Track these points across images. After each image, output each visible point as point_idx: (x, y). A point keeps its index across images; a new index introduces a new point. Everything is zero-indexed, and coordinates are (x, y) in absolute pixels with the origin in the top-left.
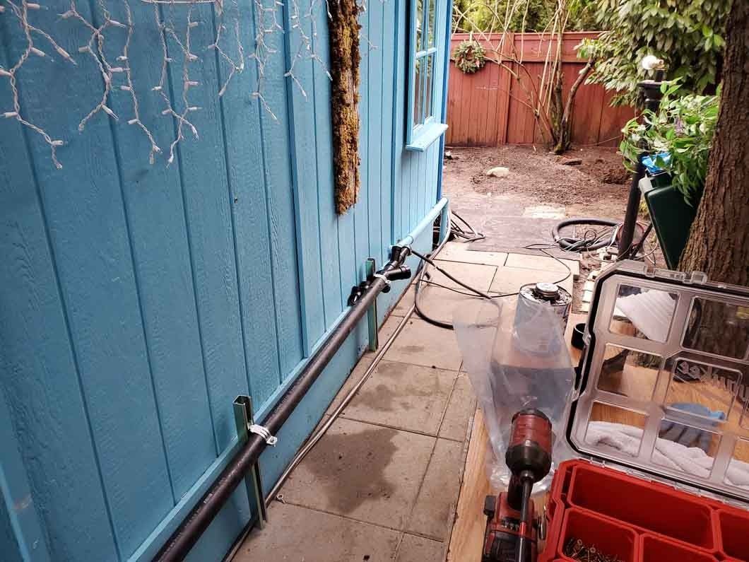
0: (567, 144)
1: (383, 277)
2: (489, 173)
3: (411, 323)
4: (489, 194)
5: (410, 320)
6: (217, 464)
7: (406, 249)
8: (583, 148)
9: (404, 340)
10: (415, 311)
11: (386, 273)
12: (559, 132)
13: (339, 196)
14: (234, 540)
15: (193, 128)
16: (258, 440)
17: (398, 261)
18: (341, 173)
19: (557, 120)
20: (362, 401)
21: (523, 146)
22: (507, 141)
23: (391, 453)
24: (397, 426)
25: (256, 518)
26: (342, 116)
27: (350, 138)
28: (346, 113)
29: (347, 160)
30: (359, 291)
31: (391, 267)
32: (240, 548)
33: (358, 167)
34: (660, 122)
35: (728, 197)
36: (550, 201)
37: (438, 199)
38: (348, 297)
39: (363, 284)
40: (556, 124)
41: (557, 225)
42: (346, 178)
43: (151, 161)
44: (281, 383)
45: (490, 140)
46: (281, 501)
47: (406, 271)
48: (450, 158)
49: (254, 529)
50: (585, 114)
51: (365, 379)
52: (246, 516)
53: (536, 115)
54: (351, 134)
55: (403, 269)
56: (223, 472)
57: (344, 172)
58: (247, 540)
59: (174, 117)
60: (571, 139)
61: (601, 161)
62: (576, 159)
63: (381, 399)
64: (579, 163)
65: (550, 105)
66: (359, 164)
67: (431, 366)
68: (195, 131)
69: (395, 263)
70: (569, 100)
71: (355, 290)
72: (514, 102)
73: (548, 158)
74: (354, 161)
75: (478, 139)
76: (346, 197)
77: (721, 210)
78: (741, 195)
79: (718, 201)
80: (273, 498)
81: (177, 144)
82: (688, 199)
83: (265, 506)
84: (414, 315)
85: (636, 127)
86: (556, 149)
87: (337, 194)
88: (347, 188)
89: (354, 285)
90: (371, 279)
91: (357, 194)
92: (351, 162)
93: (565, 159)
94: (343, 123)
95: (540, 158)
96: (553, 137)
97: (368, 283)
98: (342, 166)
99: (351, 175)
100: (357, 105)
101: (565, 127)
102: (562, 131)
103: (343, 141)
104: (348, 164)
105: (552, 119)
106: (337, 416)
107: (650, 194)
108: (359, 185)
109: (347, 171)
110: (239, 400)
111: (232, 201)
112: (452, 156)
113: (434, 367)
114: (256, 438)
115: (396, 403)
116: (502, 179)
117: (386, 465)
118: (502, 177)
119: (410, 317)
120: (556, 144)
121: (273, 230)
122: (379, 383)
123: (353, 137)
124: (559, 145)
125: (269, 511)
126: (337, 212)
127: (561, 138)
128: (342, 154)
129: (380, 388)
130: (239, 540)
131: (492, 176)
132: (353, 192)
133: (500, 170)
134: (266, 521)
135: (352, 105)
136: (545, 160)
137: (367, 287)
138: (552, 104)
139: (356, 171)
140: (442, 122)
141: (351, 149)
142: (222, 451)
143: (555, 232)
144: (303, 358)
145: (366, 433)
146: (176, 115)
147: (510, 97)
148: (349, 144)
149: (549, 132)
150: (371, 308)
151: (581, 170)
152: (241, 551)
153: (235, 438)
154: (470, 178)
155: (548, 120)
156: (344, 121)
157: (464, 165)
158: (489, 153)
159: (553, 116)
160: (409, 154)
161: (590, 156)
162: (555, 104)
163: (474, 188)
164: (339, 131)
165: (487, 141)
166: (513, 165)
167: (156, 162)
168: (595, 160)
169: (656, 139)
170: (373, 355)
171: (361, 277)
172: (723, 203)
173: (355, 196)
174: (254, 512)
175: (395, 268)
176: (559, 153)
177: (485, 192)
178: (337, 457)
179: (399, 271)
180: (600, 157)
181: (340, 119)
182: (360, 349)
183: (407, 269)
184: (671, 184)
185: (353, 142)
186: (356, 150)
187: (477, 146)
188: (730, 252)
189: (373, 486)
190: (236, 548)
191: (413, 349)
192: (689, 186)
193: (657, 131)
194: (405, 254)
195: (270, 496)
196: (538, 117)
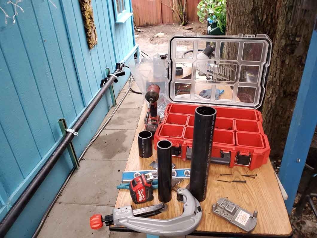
0: (186, 21)
1: (114, 75)
2: (156, 36)
3: (129, 94)
4: (157, 44)
5: (129, 93)
6: (56, 144)
7: (122, 64)
8: (193, 22)
9: (127, 100)
10: (130, 90)
11: (115, 74)
12: (183, 16)
13: (89, 41)
14: (68, 175)
15: (21, 8)
16: (70, 134)
17: (119, 68)
18: (88, 32)
19: (181, 11)
20: (112, 123)
21: (169, 24)
22: (162, 23)
23: (125, 138)
24: (127, 129)
25: (75, 166)
26: (84, 7)
27: (90, 17)
28: (86, 6)
29: (89, 26)
30: (104, 81)
31: (116, 71)
32: (71, 176)
33: (95, 29)
34: (210, 2)
35: (232, 26)
36: (181, 44)
37: (134, 45)
38: (100, 84)
39: (106, 79)
40: (181, 13)
41: (184, 53)
42: (90, 34)
43: (6, 22)
44: (77, 116)
45: (155, 23)
46: (84, 160)
47: (123, 72)
48: (140, 32)
49: (75, 170)
50: (192, 8)
51: (113, 116)
52: (72, 166)
53: (173, 10)
54: (90, 15)
55: (122, 72)
56: (59, 145)
57: (89, 31)
58: (73, 174)
59: (12, 4)
60: (188, 19)
61: (200, 27)
62: (190, 27)
63: (120, 121)
64: (192, 29)
65: (178, 5)
66: (95, 28)
67: (138, 108)
68: (22, 9)
69: (118, 70)
70: (185, 2)
71: (102, 81)
72: (163, 6)
73: (180, 28)
74: (93, 26)
75: (150, 23)
76: (92, 42)
77: (231, 32)
78: (236, 25)
79: (230, 28)
80: (81, 159)
81: (15, 16)
82: (222, 30)
83: (79, 162)
84: (130, 91)
85: (202, 5)
86: (182, 24)
87: (88, 40)
88: (92, 38)
89: (102, 79)
90: (109, 76)
91: (97, 40)
92: (92, 27)
93: (186, 27)
94: (86, 11)
95: (176, 28)
96: (181, 19)
97: (108, 78)
98: (88, 29)
99: (93, 32)
100: (91, 4)
101: (185, 14)
102: (184, 15)
103: (87, 18)
104: (90, 28)
105: (179, 11)
106: (103, 129)
107: (210, 31)
108: (97, 37)
109: (90, 30)
110: (60, 120)
111: (43, 42)
112: (141, 31)
113: (139, 108)
114: (69, 133)
115: (125, 122)
116: (162, 38)
117: (123, 142)
118: (161, 37)
119: (128, 92)
120: (182, 22)
121: (62, 54)
122: (118, 116)
123: (91, 17)
124: (183, 22)
125: (80, 164)
126: (89, 48)
127: (184, 19)
128: (87, 24)
129: (119, 118)
130: (70, 174)
131: (157, 37)
132: (95, 39)
133: (161, 34)
134: (80, 167)
135: (88, 3)
136: (178, 29)
137: (108, 80)
138: (179, 5)
139: (95, 31)
140: (131, 12)
141: (91, 21)
142: (57, 140)
143: (183, 56)
144: (85, 107)
145: (115, 133)
146: (13, 4)
147: (161, 3)
148: (89, 20)
149: (179, 17)
150: (110, 87)
151: (193, 31)
152: (71, 177)
153: (62, 136)
154: (149, 39)
155: (177, 12)
156: (86, 10)
157: (146, 34)
158: (156, 28)
159: (180, 10)
160: (118, 25)
161: (196, 26)
162: (180, 5)
163: (151, 43)
164: (84, 14)
165: (154, 23)
166: (166, 32)
167: (8, 23)
168: (198, 27)
169: (210, 9)
170: (115, 107)
171: (104, 76)
172: (231, 29)
173: (96, 41)
174: (74, 164)
175: (118, 71)
176: (184, 25)
177: (155, 44)
178: (104, 142)
179: (120, 72)
180: (200, 25)
181: (84, 9)
182: (109, 106)
183: (123, 71)
184: (217, 26)
185: (91, 18)
186: (93, 22)
187: (150, 26)
188: (235, 47)
189: (119, 149)
190: (69, 177)
191: (131, 103)
192: (222, 25)
193: (210, 6)
194: (122, 66)
195: (80, 159)
196: (174, 11)
